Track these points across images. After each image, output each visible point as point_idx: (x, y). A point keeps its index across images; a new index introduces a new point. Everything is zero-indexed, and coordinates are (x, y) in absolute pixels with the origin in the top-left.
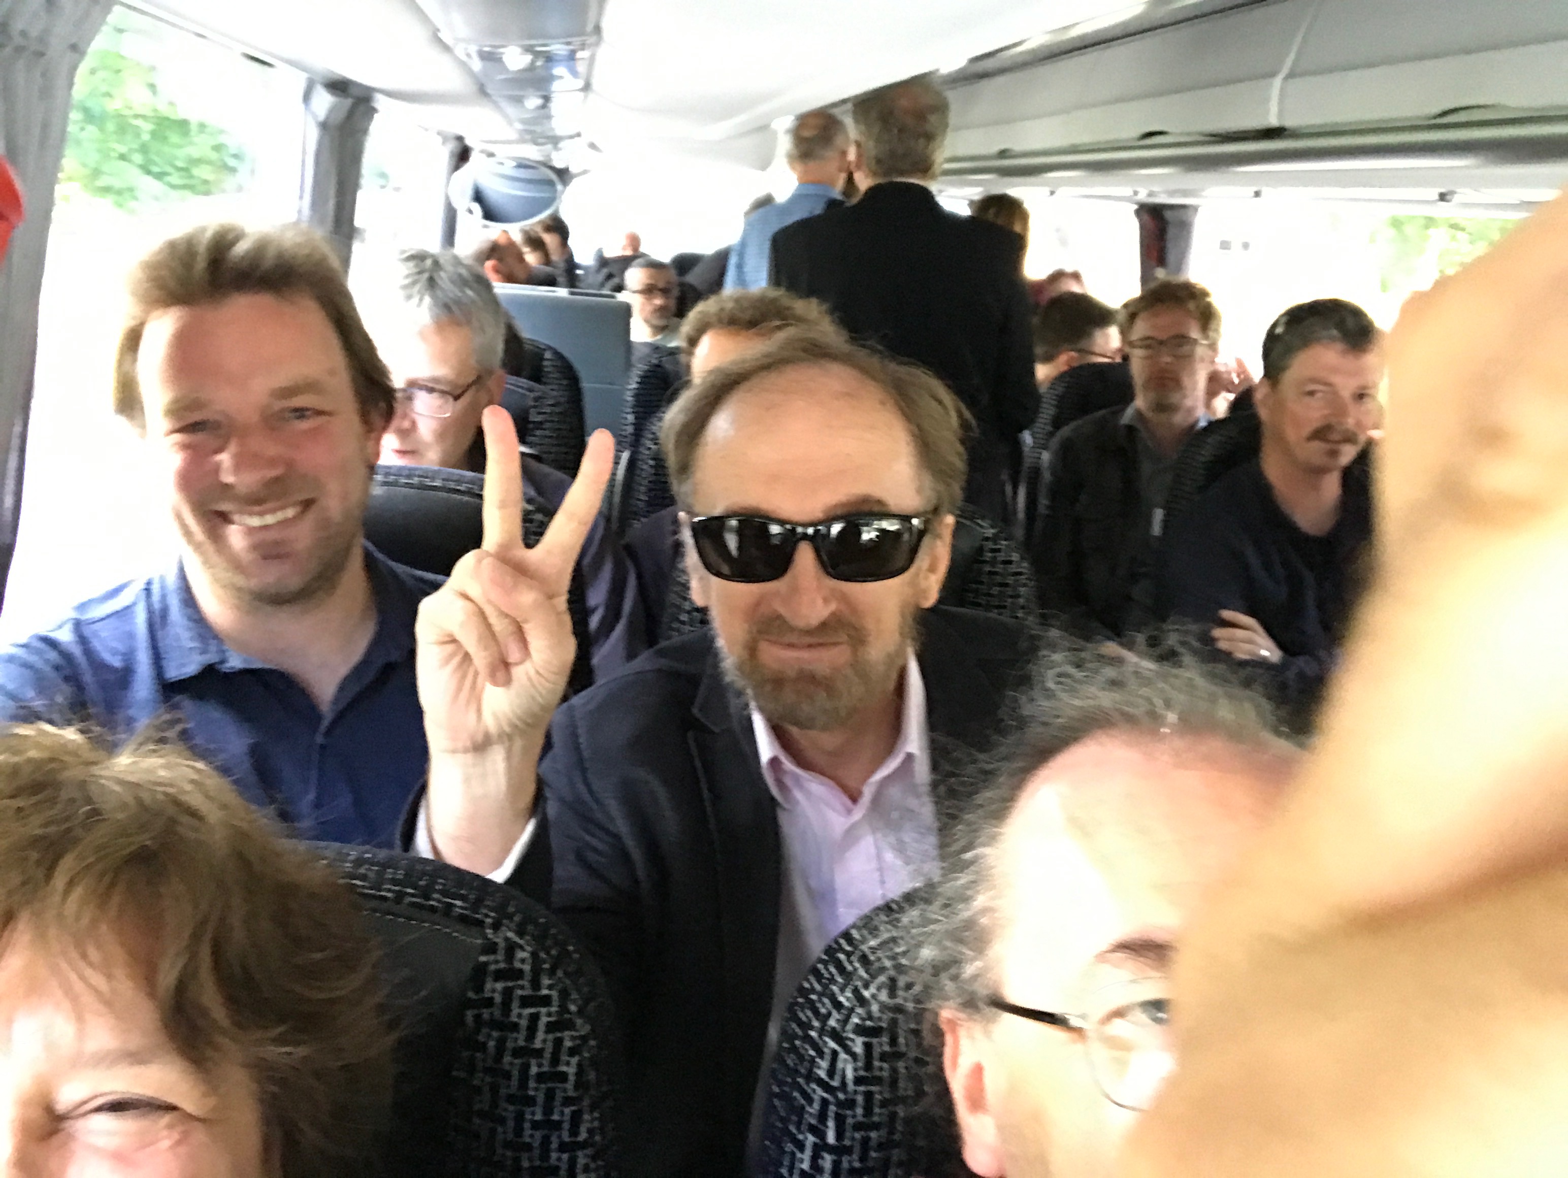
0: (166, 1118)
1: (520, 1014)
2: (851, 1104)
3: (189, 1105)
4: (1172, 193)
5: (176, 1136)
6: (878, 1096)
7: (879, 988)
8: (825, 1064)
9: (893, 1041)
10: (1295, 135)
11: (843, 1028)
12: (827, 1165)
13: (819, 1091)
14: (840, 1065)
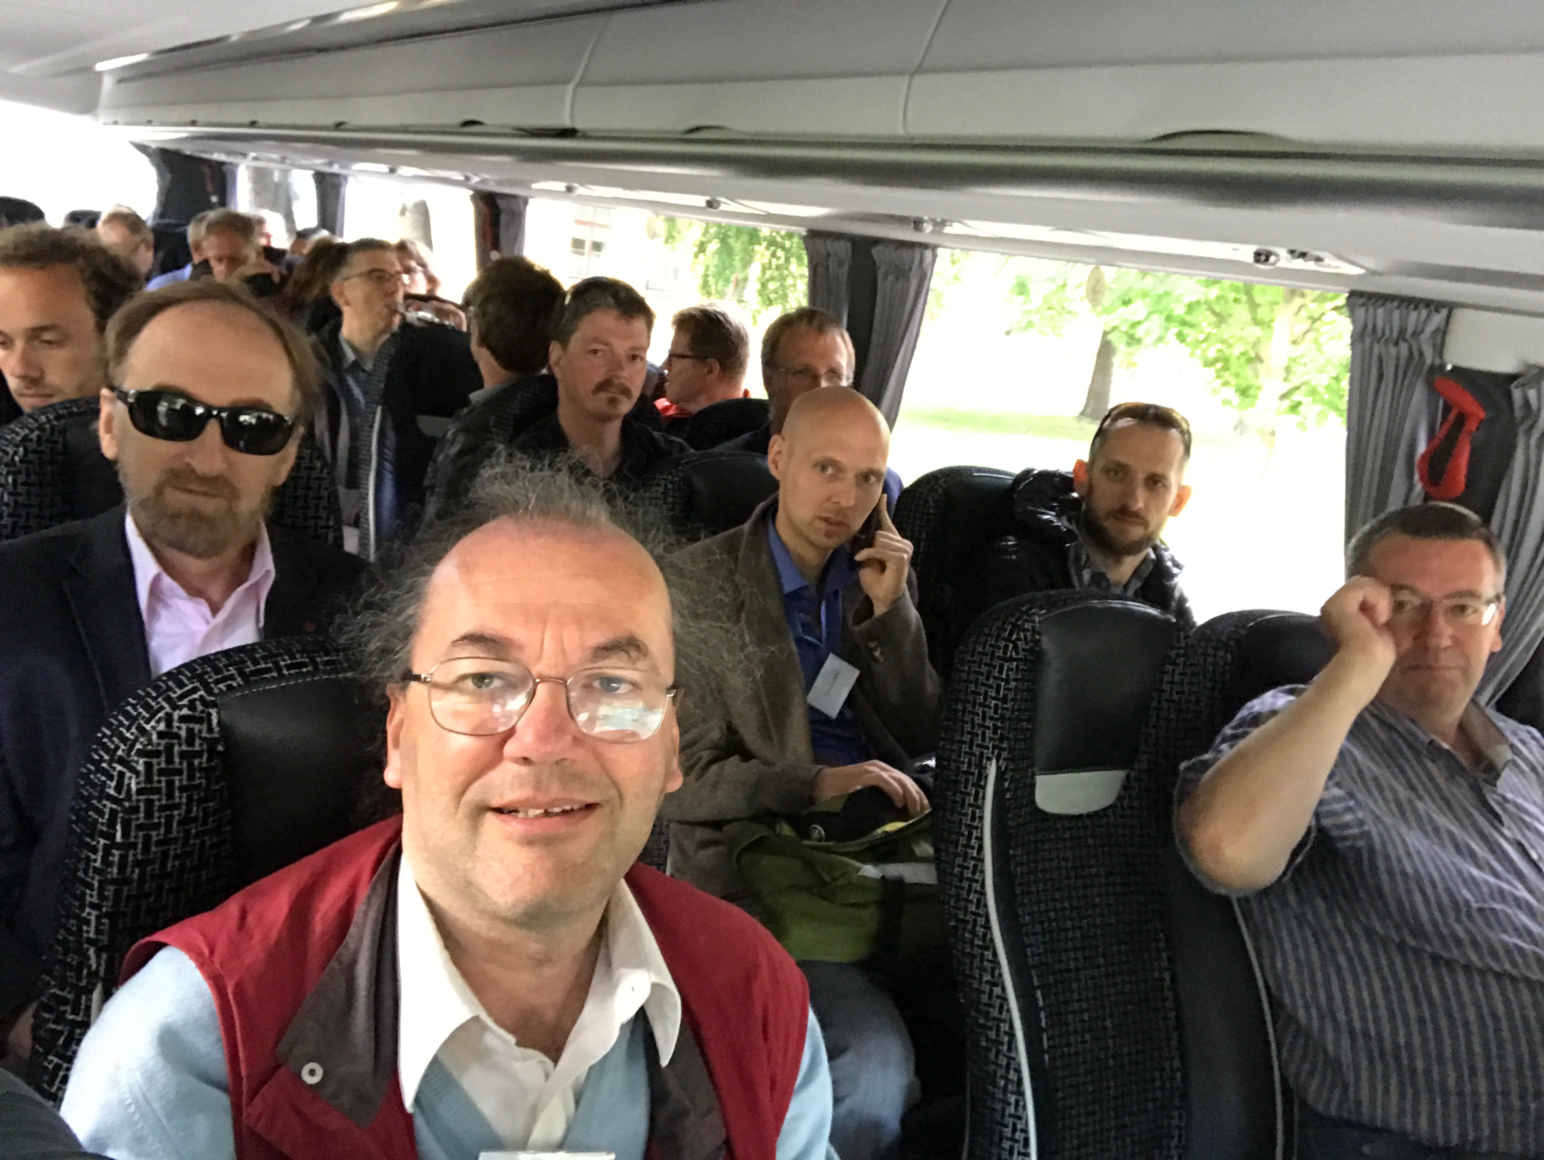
2: (134, 810)
6: (157, 803)
7: (158, 722)
8: (113, 784)
9: (170, 760)
10: (586, 136)
11: (129, 755)
12: (116, 859)
13: (109, 804)
14: (126, 781)
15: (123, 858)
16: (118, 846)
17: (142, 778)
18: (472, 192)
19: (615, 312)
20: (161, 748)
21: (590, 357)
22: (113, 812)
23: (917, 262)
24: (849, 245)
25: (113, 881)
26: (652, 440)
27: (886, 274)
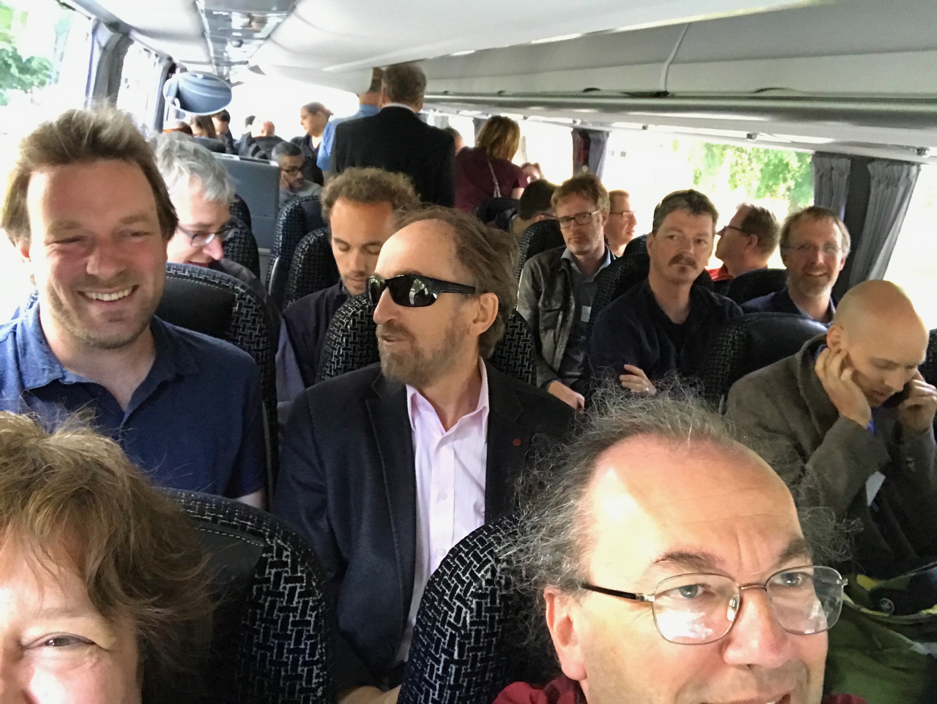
0: (89, 649)
1: (284, 587)
2: (468, 636)
3: (101, 641)
4: (594, 124)
5: (94, 660)
6: (483, 632)
7: (486, 572)
8: (453, 615)
9: (493, 602)
10: (673, 97)
11: (465, 594)
12: (453, 672)
13: (450, 630)
14: (463, 615)
15: (458, 671)
16: (456, 662)
17: (474, 614)
18: (572, 129)
19: (687, 210)
20: (488, 592)
21: (669, 240)
22: (452, 636)
23: (905, 174)
24: (849, 162)
25: (450, 687)
26: (711, 298)
27: (879, 182)
